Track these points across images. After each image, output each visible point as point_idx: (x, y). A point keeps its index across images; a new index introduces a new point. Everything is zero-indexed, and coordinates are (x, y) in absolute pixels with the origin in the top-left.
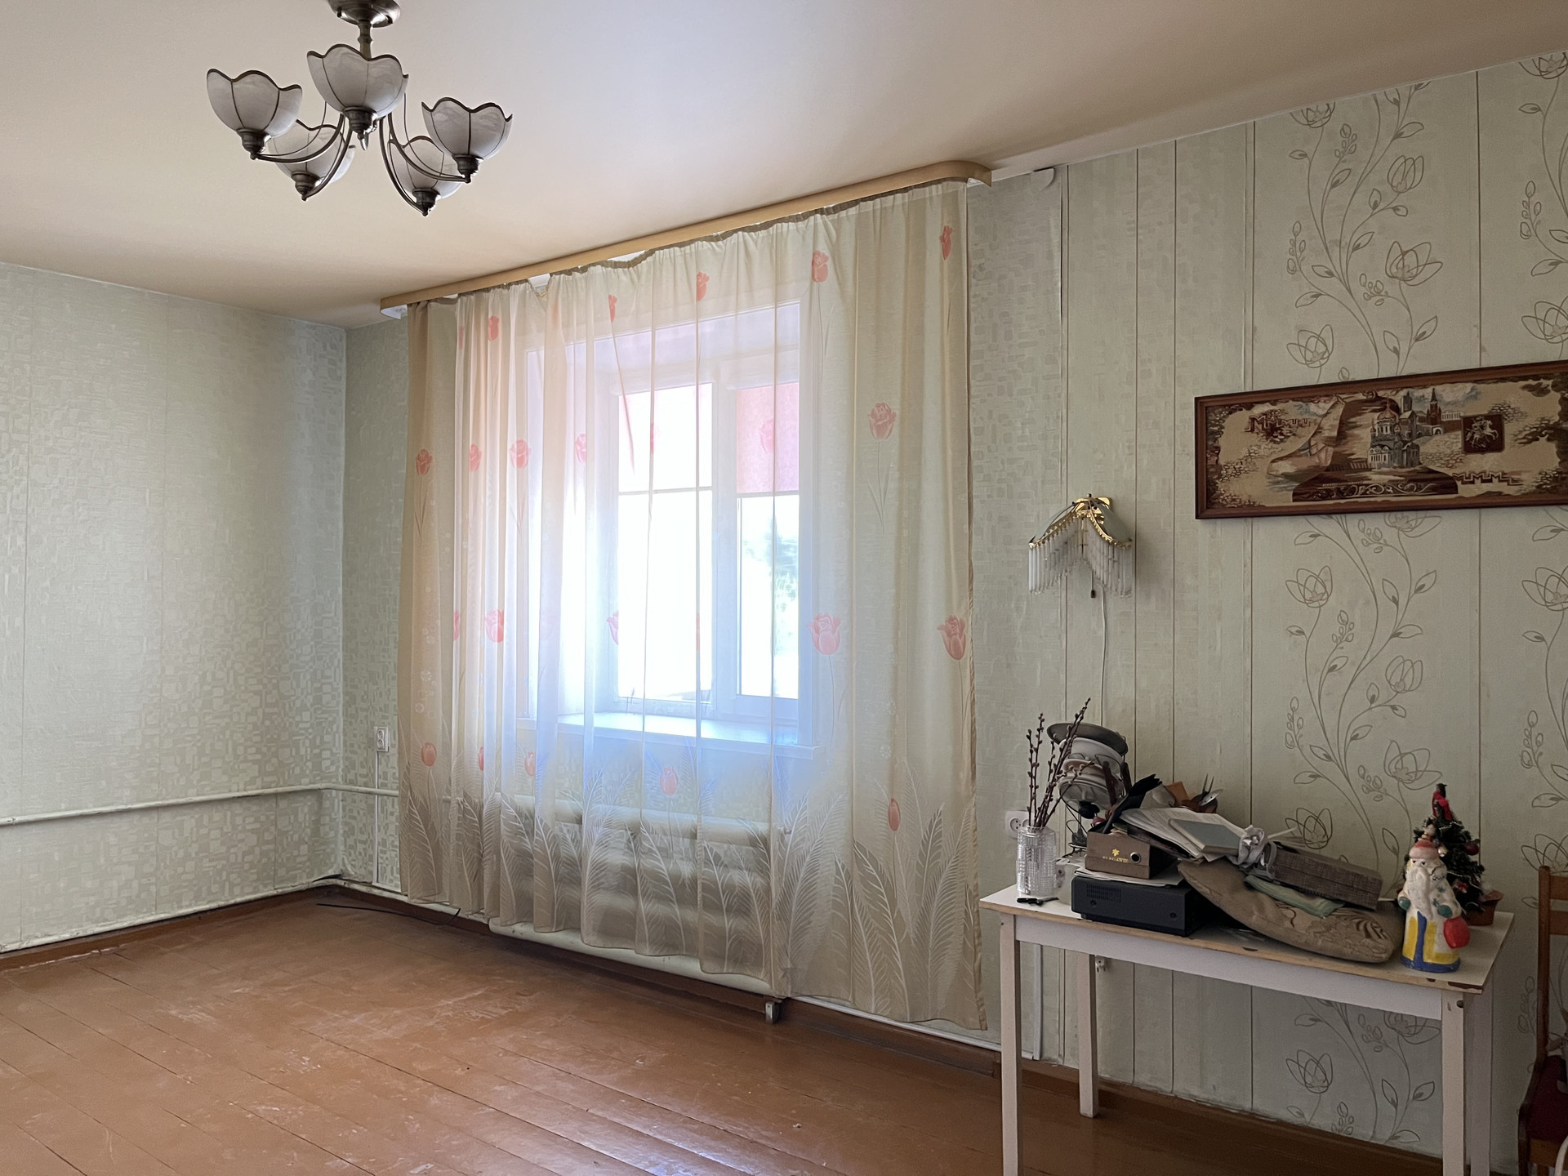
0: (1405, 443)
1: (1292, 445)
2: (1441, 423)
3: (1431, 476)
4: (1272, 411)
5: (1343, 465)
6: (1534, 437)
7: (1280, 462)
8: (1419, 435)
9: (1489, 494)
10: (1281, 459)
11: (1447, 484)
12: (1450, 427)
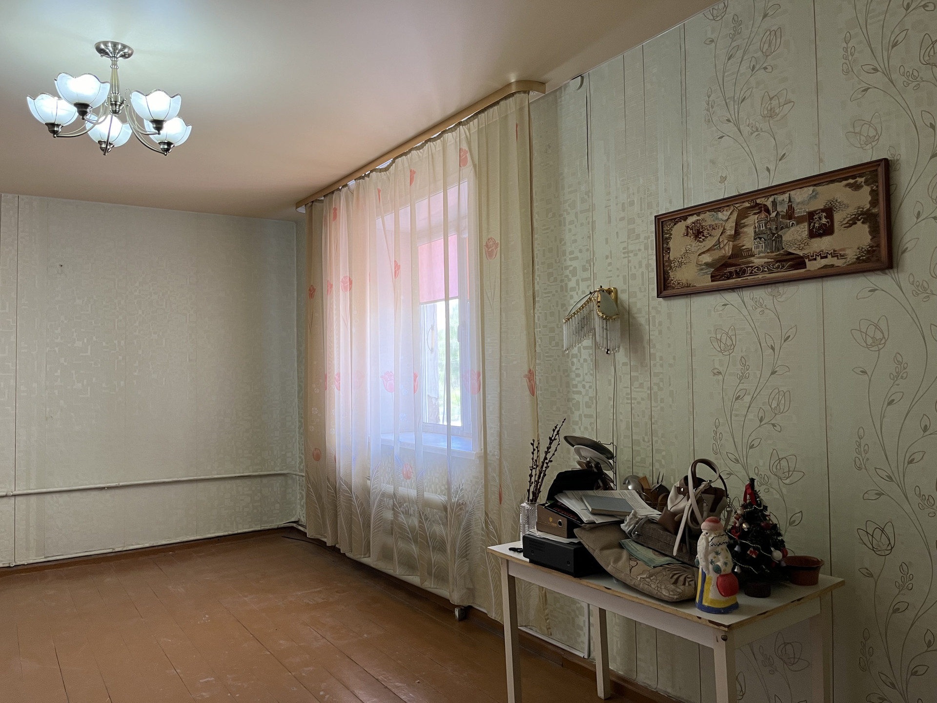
0: (774, 234)
1: (709, 243)
2: (795, 218)
3: (788, 257)
4: (698, 220)
5: (738, 253)
6: (853, 222)
7: (703, 255)
8: (782, 228)
9: (825, 267)
10: (703, 253)
11: (799, 262)
12: (800, 220)
